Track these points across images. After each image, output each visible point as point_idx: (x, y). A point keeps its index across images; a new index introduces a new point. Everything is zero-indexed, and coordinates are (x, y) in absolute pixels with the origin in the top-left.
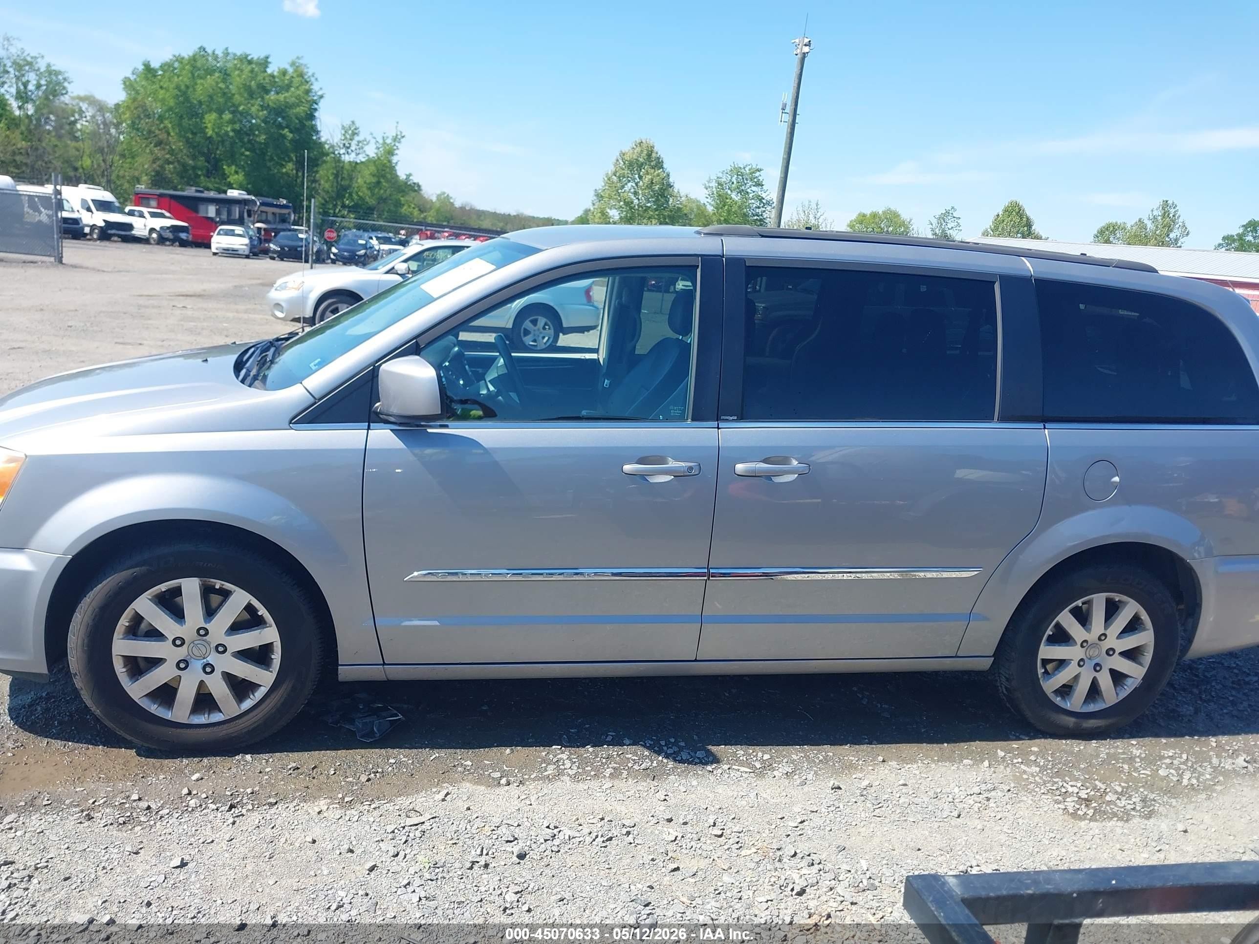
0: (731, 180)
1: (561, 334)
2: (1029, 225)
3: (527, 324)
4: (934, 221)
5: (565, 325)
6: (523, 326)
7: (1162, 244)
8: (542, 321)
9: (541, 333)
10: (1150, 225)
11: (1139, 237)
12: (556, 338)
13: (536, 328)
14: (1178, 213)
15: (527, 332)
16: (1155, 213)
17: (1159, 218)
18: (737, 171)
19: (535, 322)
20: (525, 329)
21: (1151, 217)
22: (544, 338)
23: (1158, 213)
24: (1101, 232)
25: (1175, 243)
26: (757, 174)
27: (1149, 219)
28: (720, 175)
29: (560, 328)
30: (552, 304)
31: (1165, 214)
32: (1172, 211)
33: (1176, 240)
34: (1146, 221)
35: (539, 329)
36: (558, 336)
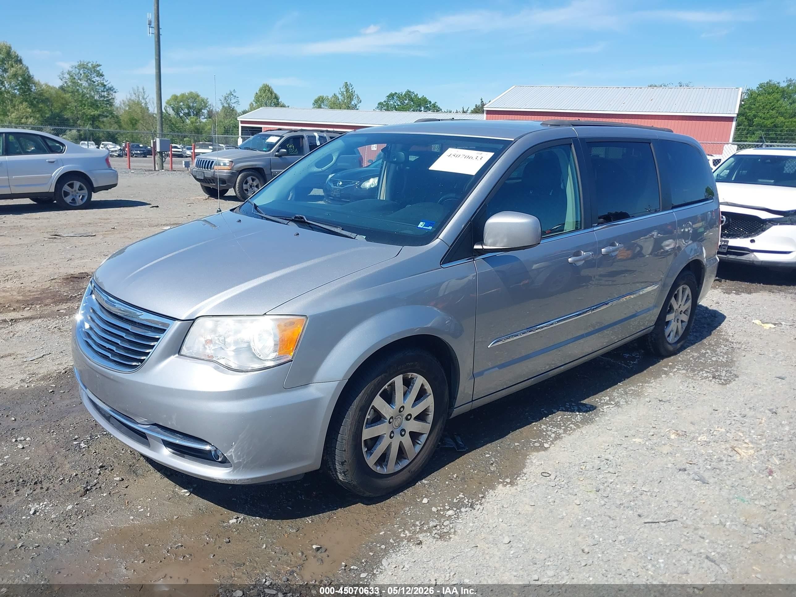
0: (79, 73)
1: (93, 193)
2: (276, 98)
3: (66, 188)
4: (223, 99)
5: (95, 185)
6: (63, 189)
7: (348, 108)
8: (77, 184)
9: (77, 193)
10: (340, 97)
11: (335, 105)
12: (90, 196)
13: (73, 190)
14: (354, 89)
15: (66, 194)
16: (342, 90)
17: (345, 93)
18: (82, 66)
19: (71, 186)
20: (64, 191)
21: (340, 93)
22: (80, 196)
23: (344, 90)
24: (316, 101)
25: (355, 107)
26: (98, 69)
27: (339, 94)
28: (70, 69)
29: (93, 189)
30: (82, 171)
31: (347, 90)
32: (351, 88)
33: (356, 105)
34: (338, 95)
35: (75, 191)
36: (91, 194)
